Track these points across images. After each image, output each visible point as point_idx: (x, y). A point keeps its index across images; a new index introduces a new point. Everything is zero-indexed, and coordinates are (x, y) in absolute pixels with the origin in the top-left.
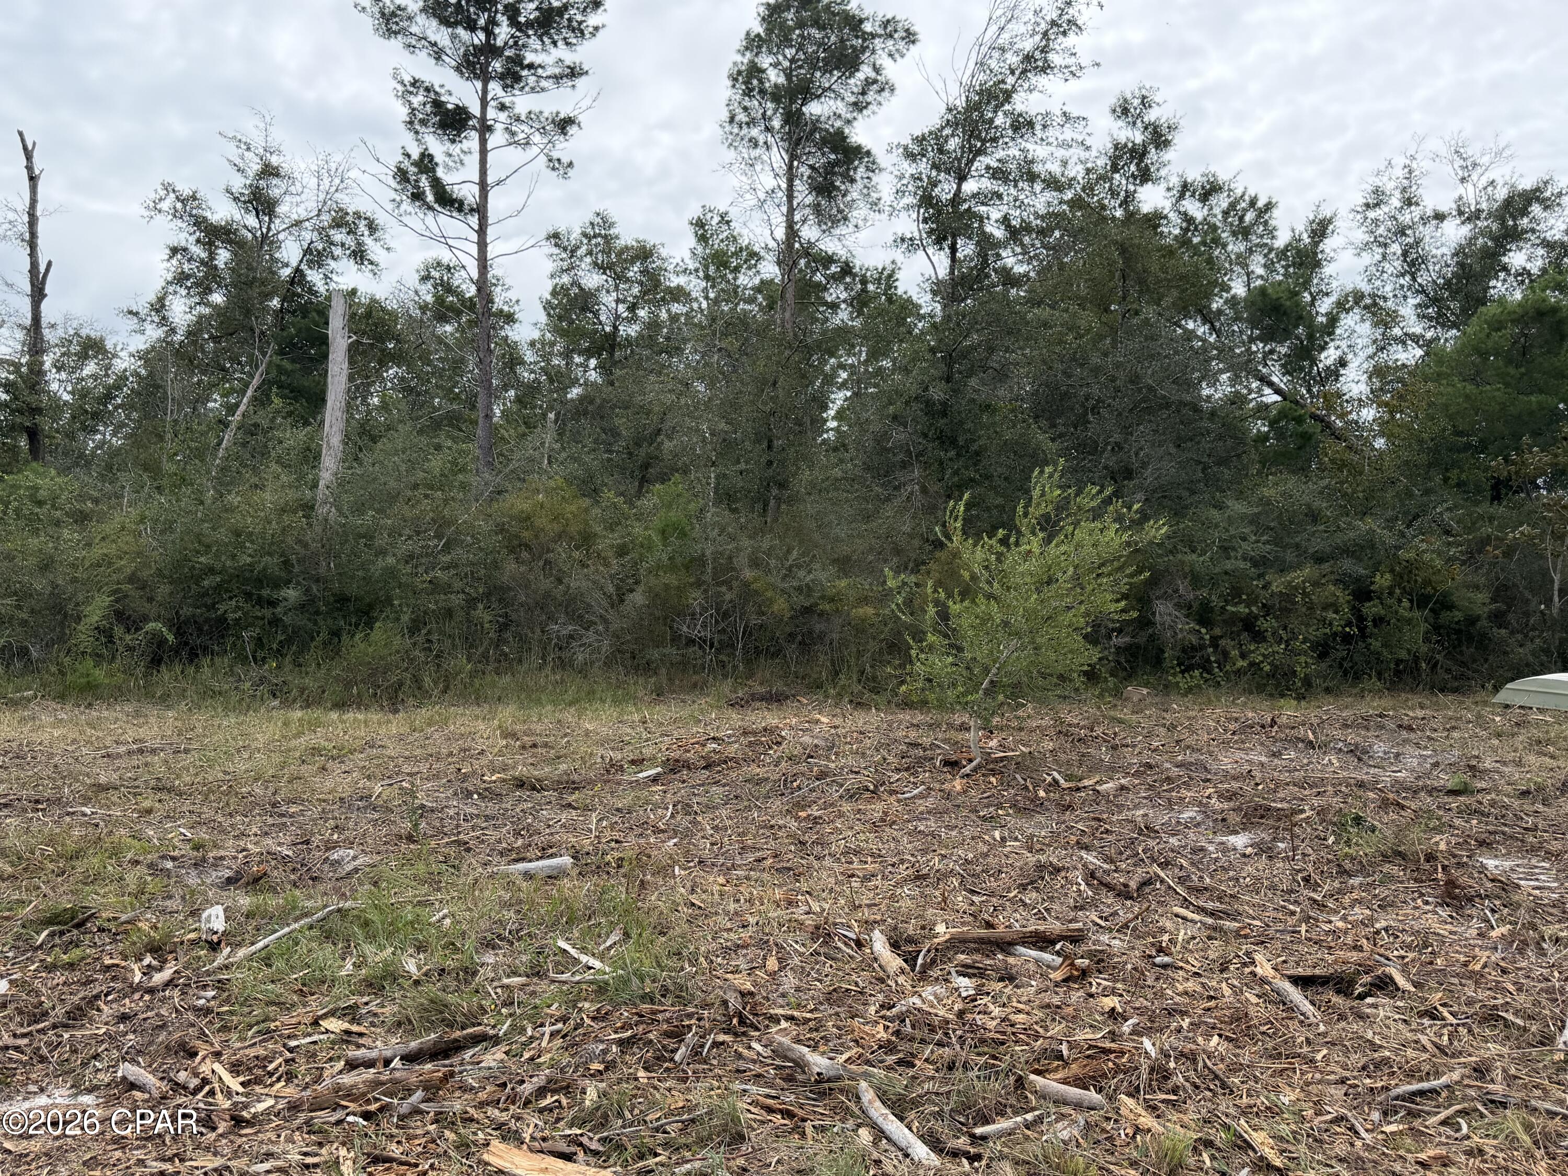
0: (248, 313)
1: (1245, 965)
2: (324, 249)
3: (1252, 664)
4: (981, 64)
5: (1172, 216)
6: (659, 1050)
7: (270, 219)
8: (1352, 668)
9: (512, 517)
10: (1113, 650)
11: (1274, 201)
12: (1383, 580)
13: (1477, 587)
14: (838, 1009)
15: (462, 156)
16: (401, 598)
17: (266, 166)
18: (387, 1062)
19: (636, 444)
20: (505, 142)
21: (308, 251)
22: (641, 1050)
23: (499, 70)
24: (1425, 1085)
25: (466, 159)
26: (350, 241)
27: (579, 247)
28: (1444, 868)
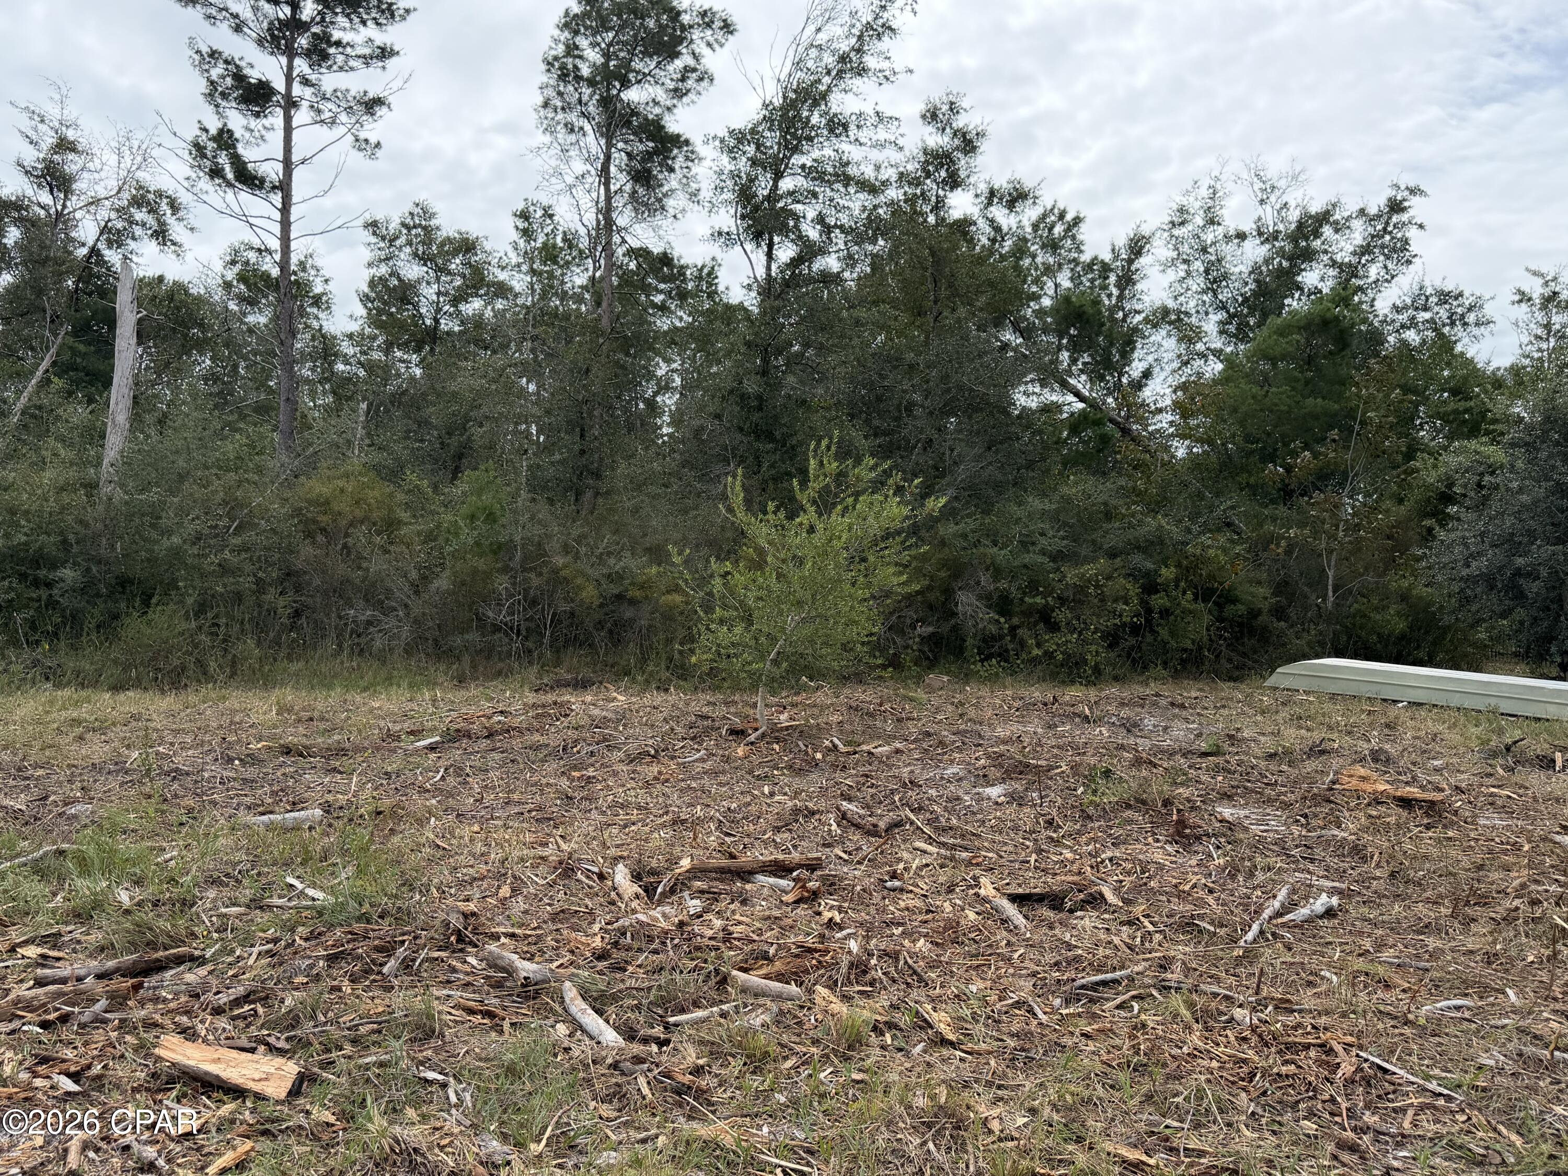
0: (40, 292)
1: (970, 887)
2: (125, 229)
3: (1046, 653)
4: (798, 64)
5: (981, 223)
6: (367, 963)
7: (66, 196)
8: (1141, 658)
9: (309, 502)
10: (917, 640)
11: (1082, 216)
12: (1168, 573)
13: (1259, 583)
14: (560, 926)
15: (264, 132)
16: (186, 579)
17: (62, 140)
18: (80, 979)
19: (448, 433)
20: (309, 120)
21: (105, 229)
22: (349, 964)
23: (305, 46)
24: (1109, 976)
25: (268, 136)
26: (150, 220)
27: (397, 238)
28: (1179, 811)
